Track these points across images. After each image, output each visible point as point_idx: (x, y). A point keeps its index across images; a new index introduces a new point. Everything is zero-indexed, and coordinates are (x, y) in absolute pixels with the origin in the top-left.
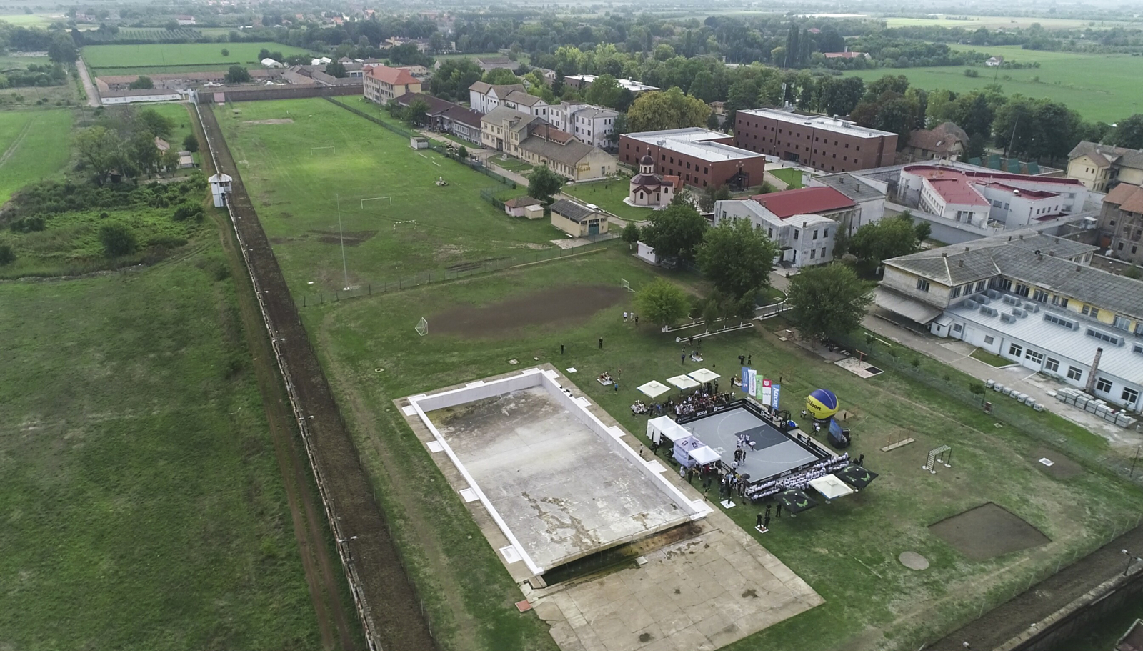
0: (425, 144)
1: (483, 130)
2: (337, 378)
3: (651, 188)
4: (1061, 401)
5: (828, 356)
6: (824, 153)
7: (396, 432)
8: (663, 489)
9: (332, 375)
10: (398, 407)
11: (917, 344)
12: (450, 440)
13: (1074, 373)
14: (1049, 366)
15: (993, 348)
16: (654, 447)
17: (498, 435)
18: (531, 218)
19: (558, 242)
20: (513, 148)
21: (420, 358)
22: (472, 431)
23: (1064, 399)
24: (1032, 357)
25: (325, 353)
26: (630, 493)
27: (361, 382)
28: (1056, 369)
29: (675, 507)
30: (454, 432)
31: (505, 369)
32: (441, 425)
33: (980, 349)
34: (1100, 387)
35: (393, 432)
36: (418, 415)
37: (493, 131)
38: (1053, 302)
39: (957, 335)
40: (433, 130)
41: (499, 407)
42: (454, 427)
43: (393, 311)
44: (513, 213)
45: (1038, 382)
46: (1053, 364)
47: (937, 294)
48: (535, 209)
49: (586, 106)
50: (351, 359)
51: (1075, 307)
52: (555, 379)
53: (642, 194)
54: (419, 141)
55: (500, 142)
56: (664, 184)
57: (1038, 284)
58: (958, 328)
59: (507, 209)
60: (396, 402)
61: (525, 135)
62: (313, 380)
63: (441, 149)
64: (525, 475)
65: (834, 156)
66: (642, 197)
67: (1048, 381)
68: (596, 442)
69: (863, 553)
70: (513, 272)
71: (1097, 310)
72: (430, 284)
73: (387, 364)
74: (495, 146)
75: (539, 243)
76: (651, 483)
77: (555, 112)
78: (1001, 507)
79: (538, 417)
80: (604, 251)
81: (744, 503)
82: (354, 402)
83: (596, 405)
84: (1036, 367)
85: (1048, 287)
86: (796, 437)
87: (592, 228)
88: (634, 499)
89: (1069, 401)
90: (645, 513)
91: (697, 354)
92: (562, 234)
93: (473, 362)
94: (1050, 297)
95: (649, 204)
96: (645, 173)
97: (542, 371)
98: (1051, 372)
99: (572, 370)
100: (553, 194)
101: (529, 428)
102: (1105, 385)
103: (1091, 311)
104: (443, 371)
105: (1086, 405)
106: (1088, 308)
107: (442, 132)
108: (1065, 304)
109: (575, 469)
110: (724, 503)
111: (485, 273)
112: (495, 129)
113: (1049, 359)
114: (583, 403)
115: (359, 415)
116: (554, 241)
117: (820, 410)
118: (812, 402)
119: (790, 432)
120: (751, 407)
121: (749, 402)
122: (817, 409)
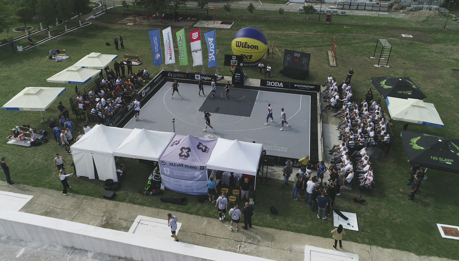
4: (340, 9)
5: (182, 24)
16: (111, 190)
45: (314, 5)
67: (317, 4)
81: (363, 203)
86: (259, 86)
117: (258, 49)
118: (246, 43)
119: (246, 84)
120: (176, 77)
121: (172, 72)
122: (255, 49)
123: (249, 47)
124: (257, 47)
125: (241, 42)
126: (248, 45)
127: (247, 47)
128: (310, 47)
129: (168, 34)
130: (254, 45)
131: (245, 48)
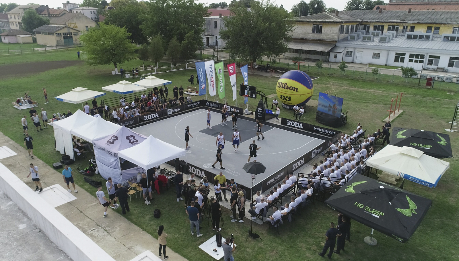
1: (10, 20)
5: (267, 75)
13: (454, 62)
15: (381, 61)
18: (22, 43)
19: (38, 49)
24: (414, 59)
33: (371, 64)
38: (403, 31)
39: (349, 59)
44: (7, 41)
46: (434, 60)
47: (329, 32)
48: (24, 36)
51: (421, 30)
57: (391, 21)
58: (349, 54)
59: (3, 39)
71: (439, 28)
75: (20, 50)
84: (419, 66)
85: (399, 21)
86: (281, 124)
87: (67, 39)
92: (43, 46)
94: (401, 29)
98: (433, 67)
103: (434, 30)
106: (431, 28)
108: (412, 29)
110: (207, 245)
116: (34, 49)
117: (298, 91)
118: (286, 84)
120: (213, 107)
121: (209, 102)
122: (294, 90)
123: (288, 88)
124: (297, 89)
125: (281, 83)
126: (288, 86)
127: (286, 88)
128: (379, 104)
129: (211, 66)
130: (293, 87)
131: (285, 88)
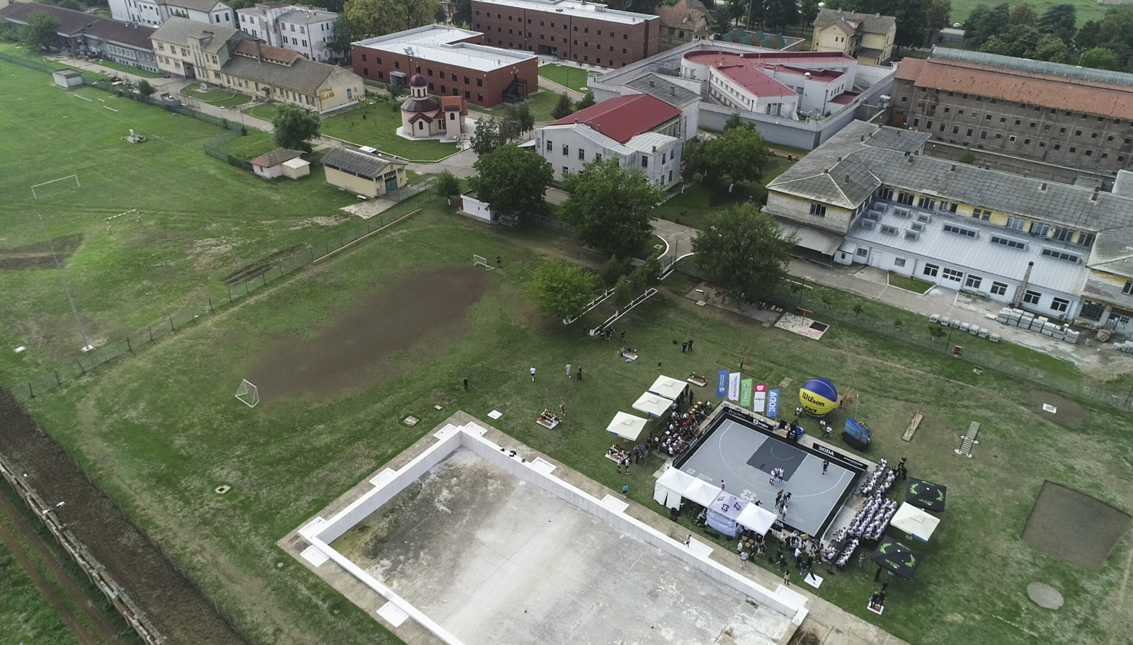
0: (78, 80)
1: (158, 52)
2: (162, 524)
3: (431, 115)
4: (1002, 323)
5: (762, 316)
6: (586, 44)
7: (316, 606)
8: (726, 581)
9: (149, 521)
10: (292, 553)
11: (831, 279)
12: (395, 584)
13: (999, 288)
14: (969, 283)
15: (906, 270)
16: (674, 515)
17: (458, 554)
18: (295, 178)
19: (351, 209)
20: (212, 75)
21: (273, 450)
22: (417, 557)
23: (1006, 321)
24: (950, 275)
25: (117, 482)
26: (688, 599)
27: (205, 522)
28: (977, 285)
29: (753, 604)
30: (393, 568)
31: (408, 440)
32: (367, 561)
33: (891, 272)
34: (1027, 299)
35: (309, 605)
36: (331, 560)
37: (174, 52)
38: (941, 208)
39: (862, 260)
40: (76, 55)
41: (428, 501)
42: (388, 558)
43: (184, 373)
44: (267, 174)
45: (968, 303)
46: (974, 281)
47: (835, 218)
48: (296, 165)
49: (290, 7)
50: (165, 481)
51: (965, 212)
52: (484, 435)
53: (421, 124)
54: (68, 77)
55: (189, 66)
56: (448, 109)
57: (924, 191)
58: (861, 252)
59: (257, 170)
60: (283, 543)
61: (226, 57)
62: (124, 541)
63: (105, 85)
64: (540, 618)
65: (599, 47)
66: (421, 127)
67: (974, 301)
68: (592, 525)
69: (994, 605)
70: (320, 269)
71: (990, 213)
72: (213, 311)
73: (227, 474)
74: (182, 72)
75: (329, 216)
76: (701, 574)
77: (247, 18)
78: (1058, 484)
79: (491, 504)
80: (418, 213)
81: (832, 573)
82: (217, 565)
83: (563, 467)
84: (956, 285)
85: (935, 193)
86: (811, 447)
87: (389, 183)
88: (700, 609)
89: (1011, 322)
90: (728, 629)
91: (629, 350)
92: (351, 197)
93: (355, 438)
94: (937, 204)
95: (431, 135)
96: (419, 96)
97: (460, 428)
98: (973, 289)
99: (495, 414)
100: (310, 138)
101: (491, 526)
102: (1033, 297)
103: (983, 214)
104: (321, 464)
105: (1031, 325)
106: (979, 211)
107: (92, 58)
108: (954, 208)
109: (596, 581)
110: (808, 579)
111: (283, 278)
112: (178, 50)
113: (970, 276)
114: (543, 467)
115: (238, 588)
116: (346, 209)
117: (824, 406)
118: (813, 398)
119: (800, 442)
120: (736, 417)
121: (732, 410)
122: (821, 404)
124: (824, 403)
125: (808, 395)
126: (815, 400)
128: (900, 400)
129: (736, 378)
131: (812, 401)
